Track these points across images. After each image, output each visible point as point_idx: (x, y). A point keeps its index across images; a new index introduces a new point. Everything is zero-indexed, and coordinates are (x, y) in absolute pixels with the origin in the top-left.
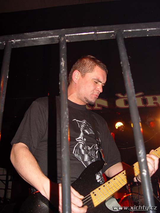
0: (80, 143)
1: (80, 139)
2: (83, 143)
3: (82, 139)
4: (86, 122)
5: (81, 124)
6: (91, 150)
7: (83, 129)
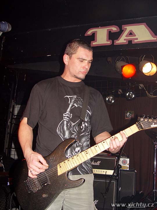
0: (65, 120)
1: (67, 114)
2: (67, 120)
3: (69, 114)
4: (76, 97)
5: (71, 98)
6: (74, 126)
7: (73, 103)
